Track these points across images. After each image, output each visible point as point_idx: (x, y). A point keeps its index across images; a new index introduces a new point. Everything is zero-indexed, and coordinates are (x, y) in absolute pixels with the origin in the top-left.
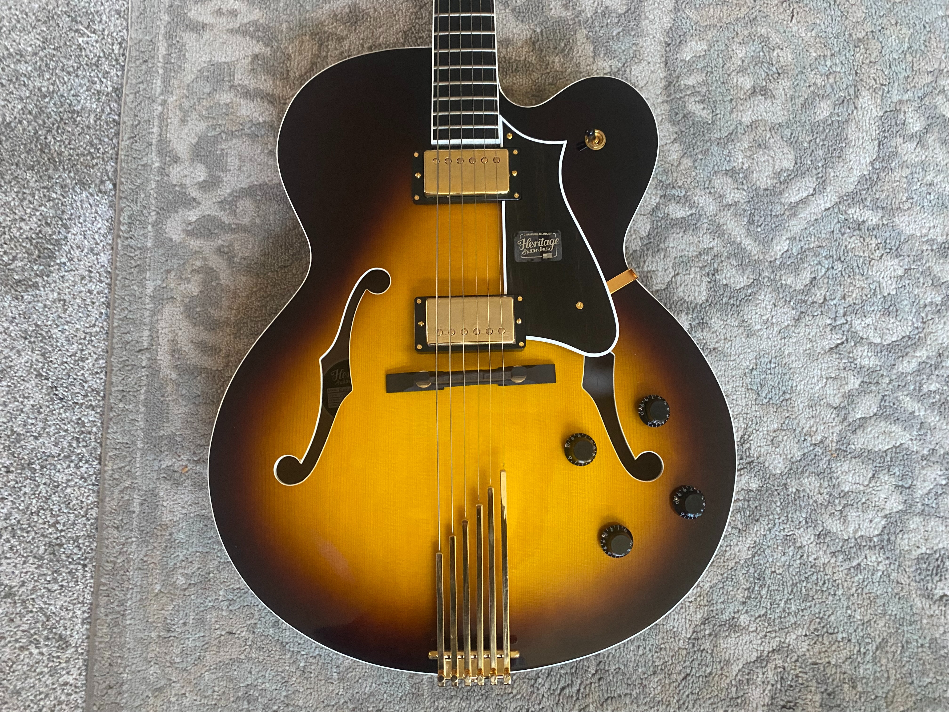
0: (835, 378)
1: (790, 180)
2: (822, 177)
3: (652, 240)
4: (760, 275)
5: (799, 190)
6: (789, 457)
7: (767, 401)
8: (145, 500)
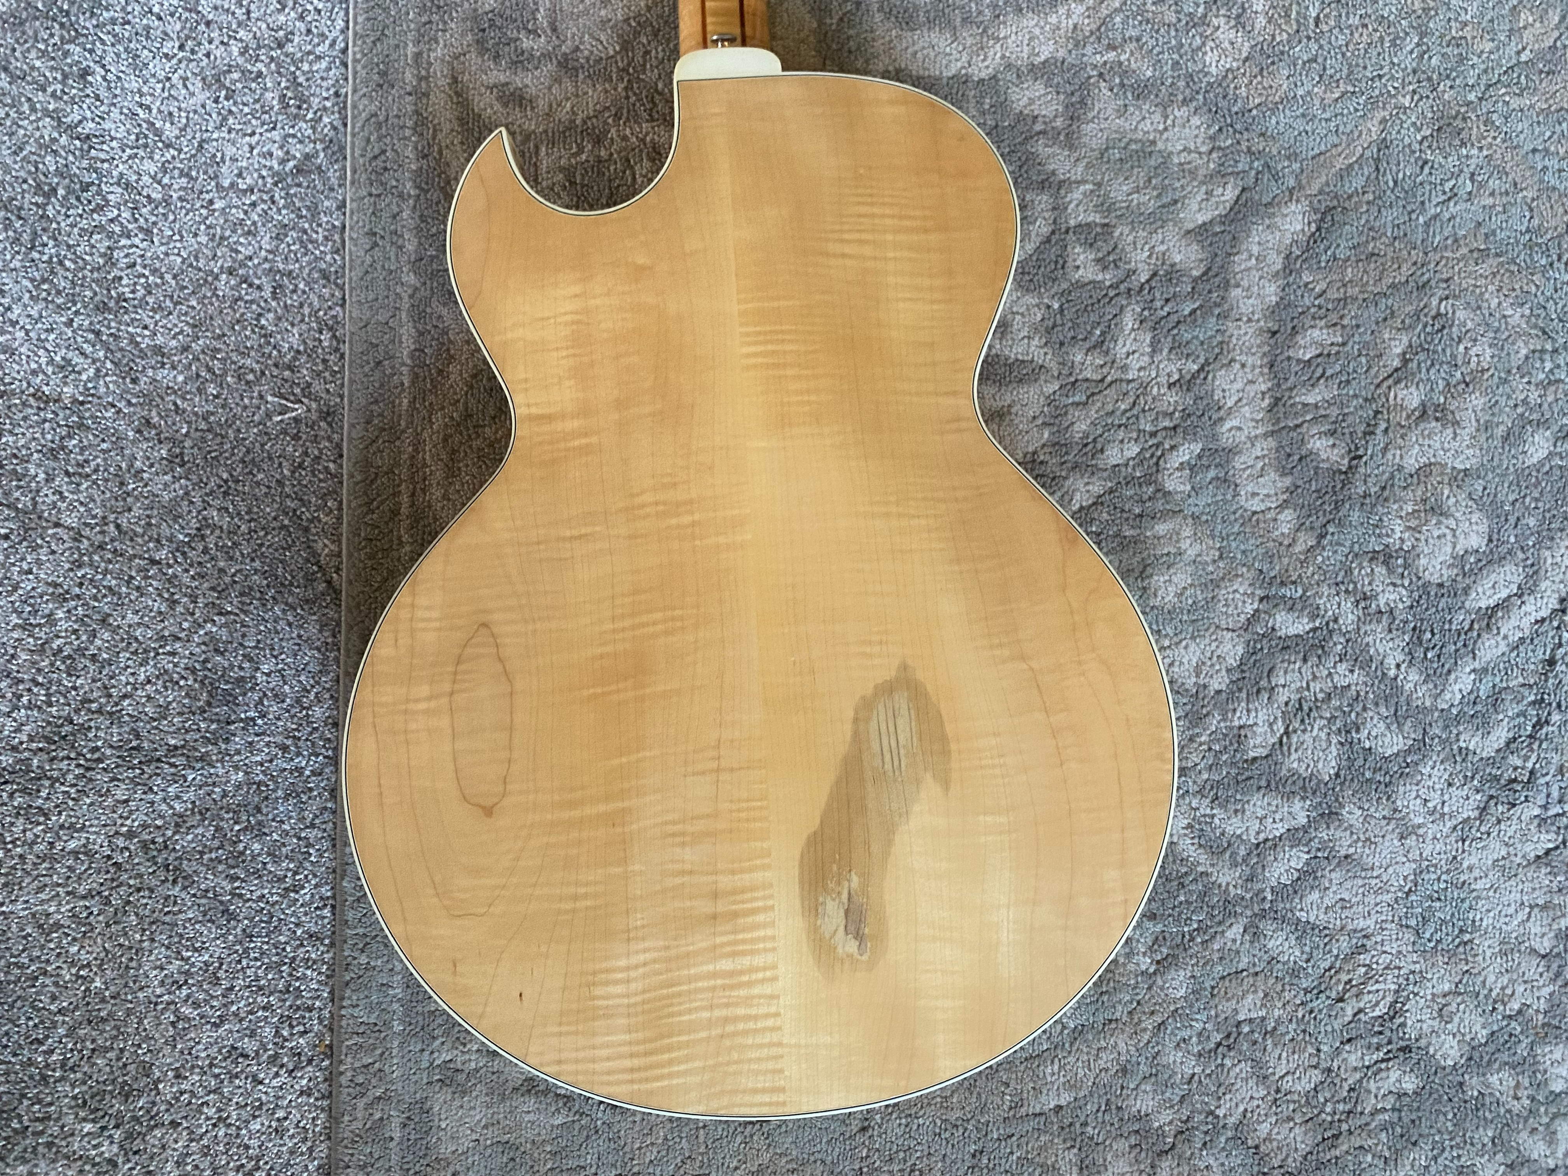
0: (1545, 907)
1: (1480, 569)
2: (1533, 565)
3: (1247, 675)
4: (1425, 732)
5: (1494, 587)
6: (1468, 1038)
7: (1432, 944)
8: (409, 1118)
